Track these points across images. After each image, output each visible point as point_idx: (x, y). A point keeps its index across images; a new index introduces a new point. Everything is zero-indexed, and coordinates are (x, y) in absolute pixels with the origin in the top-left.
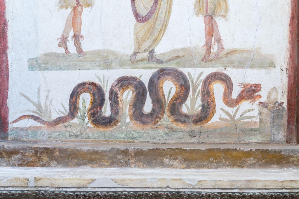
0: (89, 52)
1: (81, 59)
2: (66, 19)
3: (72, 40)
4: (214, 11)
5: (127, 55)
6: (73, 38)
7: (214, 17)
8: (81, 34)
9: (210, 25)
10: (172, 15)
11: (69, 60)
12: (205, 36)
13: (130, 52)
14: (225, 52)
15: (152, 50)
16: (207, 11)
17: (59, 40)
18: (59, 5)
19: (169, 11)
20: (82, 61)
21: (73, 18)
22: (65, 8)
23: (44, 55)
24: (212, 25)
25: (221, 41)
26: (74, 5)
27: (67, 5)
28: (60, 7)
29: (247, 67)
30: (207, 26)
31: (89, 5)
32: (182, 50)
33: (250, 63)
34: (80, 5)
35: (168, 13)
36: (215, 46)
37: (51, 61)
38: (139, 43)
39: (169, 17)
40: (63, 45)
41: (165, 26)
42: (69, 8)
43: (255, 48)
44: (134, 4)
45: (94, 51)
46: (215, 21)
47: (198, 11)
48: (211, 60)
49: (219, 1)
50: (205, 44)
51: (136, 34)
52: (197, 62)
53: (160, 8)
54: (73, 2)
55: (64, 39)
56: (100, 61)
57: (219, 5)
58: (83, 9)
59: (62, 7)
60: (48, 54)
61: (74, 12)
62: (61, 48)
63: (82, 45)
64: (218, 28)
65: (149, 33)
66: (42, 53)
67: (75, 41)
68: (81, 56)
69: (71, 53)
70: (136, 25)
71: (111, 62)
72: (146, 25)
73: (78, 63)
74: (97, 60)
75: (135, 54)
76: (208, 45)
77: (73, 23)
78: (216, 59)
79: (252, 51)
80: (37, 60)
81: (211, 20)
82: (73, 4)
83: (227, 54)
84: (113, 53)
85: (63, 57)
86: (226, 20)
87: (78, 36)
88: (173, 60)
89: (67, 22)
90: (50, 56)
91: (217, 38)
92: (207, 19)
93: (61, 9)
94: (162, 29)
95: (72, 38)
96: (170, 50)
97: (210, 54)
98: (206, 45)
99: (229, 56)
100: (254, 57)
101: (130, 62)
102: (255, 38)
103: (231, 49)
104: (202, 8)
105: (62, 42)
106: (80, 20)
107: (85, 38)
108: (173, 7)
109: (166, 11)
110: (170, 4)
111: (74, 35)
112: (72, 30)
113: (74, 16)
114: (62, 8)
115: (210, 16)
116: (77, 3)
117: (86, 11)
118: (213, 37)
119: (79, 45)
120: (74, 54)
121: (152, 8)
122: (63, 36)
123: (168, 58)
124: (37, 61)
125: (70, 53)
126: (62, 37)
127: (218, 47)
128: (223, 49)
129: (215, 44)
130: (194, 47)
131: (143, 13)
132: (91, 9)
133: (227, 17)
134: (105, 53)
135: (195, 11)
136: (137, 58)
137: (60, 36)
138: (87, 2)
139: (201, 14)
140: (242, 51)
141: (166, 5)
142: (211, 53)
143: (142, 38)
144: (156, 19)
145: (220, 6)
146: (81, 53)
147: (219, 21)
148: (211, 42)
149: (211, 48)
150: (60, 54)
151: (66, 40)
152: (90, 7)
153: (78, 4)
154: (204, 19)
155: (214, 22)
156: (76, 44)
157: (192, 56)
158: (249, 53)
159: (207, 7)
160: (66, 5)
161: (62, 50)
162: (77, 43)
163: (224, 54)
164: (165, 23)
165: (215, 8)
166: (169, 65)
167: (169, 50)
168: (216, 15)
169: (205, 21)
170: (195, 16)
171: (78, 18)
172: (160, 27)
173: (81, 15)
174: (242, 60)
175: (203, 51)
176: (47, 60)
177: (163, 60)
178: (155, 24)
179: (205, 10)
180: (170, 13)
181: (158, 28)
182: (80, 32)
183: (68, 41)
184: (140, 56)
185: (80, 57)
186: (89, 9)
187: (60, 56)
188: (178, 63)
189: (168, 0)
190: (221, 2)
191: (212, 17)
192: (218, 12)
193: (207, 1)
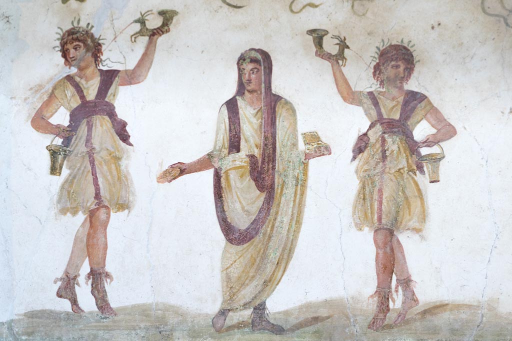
0: (124, 309)
1: (105, 324)
2: (74, 237)
3: (87, 283)
4: (396, 220)
5: (207, 315)
6: (89, 279)
7: (395, 233)
8: (106, 270)
9: (388, 249)
10: (304, 228)
11: (81, 326)
12: (376, 274)
13: (213, 308)
14: (419, 308)
15: (260, 305)
16: (380, 219)
17: (59, 283)
18: (59, 205)
19: (297, 220)
20: (107, 329)
21: (89, 234)
22: (71, 213)
23: (25, 315)
24: (392, 250)
25: (412, 284)
26: (91, 205)
27: (75, 206)
28: (60, 210)
30: (381, 252)
31: (123, 206)
32: (327, 303)
33: (475, 332)
34: (102, 207)
35: (296, 224)
36: (397, 295)
37: (42, 329)
38: (232, 288)
39: (297, 231)
40: (66, 293)
41: (288, 252)
42: (80, 213)
43: (486, 299)
44: (222, 203)
45: (133, 307)
46: (398, 241)
47: (362, 219)
48: (390, 327)
49: (407, 198)
50: (376, 291)
51: (225, 269)
52: (358, 330)
53: (277, 213)
54: (88, 201)
55: (69, 281)
56: (147, 329)
57: (406, 206)
58: (110, 215)
59: (64, 211)
60: (34, 313)
61: (91, 222)
62: (62, 299)
63: (108, 294)
64: (404, 256)
65: (255, 267)
66: (23, 312)
67: (92, 285)
68: (106, 318)
69: (85, 311)
70: (225, 251)
71: (171, 330)
72: (249, 250)
73: (101, 333)
74: (142, 325)
75: (223, 313)
76: (382, 294)
77: (88, 246)
78: (399, 323)
79: (479, 306)
80: (11, 326)
81: (389, 238)
82: (89, 204)
83: (425, 313)
84: (176, 311)
85: (68, 319)
86: (422, 238)
87: (100, 274)
88: (307, 326)
89: (75, 243)
90: (40, 318)
91: (402, 278)
92: (381, 237)
93: (63, 216)
94: (283, 258)
95: (86, 279)
96: (300, 304)
97: (386, 313)
98: (377, 294)
99: (428, 317)
100: (484, 318)
101: (213, 330)
102: (486, 278)
103: (432, 301)
104: (369, 211)
105: (66, 288)
106: (103, 239)
107: (114, 279)
108: (306, 209)
109: (291, 220)
110: (299, 204)
111: (91, 271)
112: (87, 261)
113: (92, 231)
114: (65, 214)
115: (386, 229)
116: (96, 201)
117: (117, 219)
118: (394, 276)
119: (102, 295)
120: (91, 313)
121: (260, 212)
122: (67, 273)
123: (295, 322)
124: (10, 328)
125: (83, 311)
126: (64, 276)
127: (405, 298)
128: (416, 301)
129: (397, 291)
130: (353, 298)
131: (241, 222)
132: (128, 216)
133: (424, 233)
134: (159, 312)
135: (354, 220)
136: (229, 322)
137: (60, 274)
138: (118, 199)
139: (367, 226)
140: (458, 307)
141: (291, 205)
142: (388, 310)
143: (239, 278)
144: (270, 237)
145: (409, 208)
146: (106, 310)
147: (405, 239)
148: (390, 288)
149: (388, 299)
150: (61, 313)
151: (74, 284)
152: (126, 211)
153: (98, 204)
154: (374, 236)
155: (396, 243)
156: (96, 292)
157: (348, 318)
158: (473, 311)
159: (380, 209)
160: (72, 206)
161: (65, 305)
162: (98, 290)
163: (417, 314)
164: (289, 245)
165: (398, 212)
166: (298, 337)
167: (298, 304)
168: (402, 227)
169: (375, 241)
171: (100, 235)
172: (278, 254)
173: (105, 229)
174: (457, 326)
175: (371, 306)
176: (33, 326)
177: (284, 326)
178: (266, 248)
179: (376, 217)
180: (299, 223)
181: (273, 255)
182: (105, 266)
183: (78, 284)
184: (234, 318)
185: (105, 320)
186: (123, 214)
187: (60, 318)
188: (315, 332)
189: (295, 196)
190: (412, 200)
191: (391, 233)
192: (404, 222)
193: (381, 197)
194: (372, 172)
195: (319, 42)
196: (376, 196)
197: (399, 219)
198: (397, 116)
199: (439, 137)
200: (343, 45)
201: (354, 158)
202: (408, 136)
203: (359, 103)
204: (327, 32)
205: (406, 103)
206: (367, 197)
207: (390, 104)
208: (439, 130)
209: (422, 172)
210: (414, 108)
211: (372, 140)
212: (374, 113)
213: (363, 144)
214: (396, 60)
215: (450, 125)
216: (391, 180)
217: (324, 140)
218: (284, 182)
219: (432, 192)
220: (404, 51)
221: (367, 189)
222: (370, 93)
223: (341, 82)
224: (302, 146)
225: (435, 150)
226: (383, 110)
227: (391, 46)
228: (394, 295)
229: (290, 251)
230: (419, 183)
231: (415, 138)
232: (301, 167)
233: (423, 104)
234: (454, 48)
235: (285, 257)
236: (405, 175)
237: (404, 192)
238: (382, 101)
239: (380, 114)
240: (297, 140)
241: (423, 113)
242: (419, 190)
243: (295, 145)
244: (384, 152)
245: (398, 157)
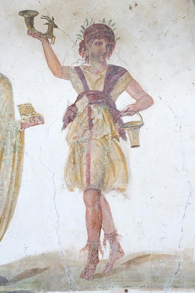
4: (103, 181)
7: (102, 193)
9: (96, 207)
10: (22, 190)
12: (86, 229)
14: (125, 259)
16: (88, 181)
19: (16, 183)
24: (100, 208)
25: (118, 237)
29: (168, 287)
30: (90, 210)
32: (44, 256)
33: (173, 279)
35: (15, 186)
36: (105, 248)
39: (16, 193)
43: (183, 249)
46: (105, 200)
47: (73, 181)
48: (100, 276)
49: (112, 161)
50: (87, 245)
52: (72, 279)
57: (111, 169)
64: (110, 213)
76: (92, 247)
78: (107, 272)
79: (176, 256)
81: (97, 198)
83: (130, 262)
86: (126, 196)
88: (27, 277)
91: (109, 233)
92: (90, 196)
94: (4, 217)
96: (21, 258)
97: (96, 264)
98: (88, 247)
99: (133, 266)
100: (181, 267)
102: (182, 231)
103: (135, 252)
104: (79, 174)
108: (23, 173)
109: (10, 183)
110: (18, 169)
115: (94, 189)
118: (102, 231)
123: (17, 274)
127: (112, 250)
128: (122, 253)
129: (105, 244)
130: (66, 251)
133: (127, 192)
135: (66, 182)
139: (78, 187)
140: (158, 257)
141: (10, 170)
142: (98, 261)
145: (114, 171)
147: (111, 198)
148: (99, 241)
149: (97, 251)
154: (84, 196)
155: (103, 202)
157: (63, 269)
158: (171, 261)
159: (88, 172)
163: (123, 264)
164: (9, 205)
165: (104, 174)
166: (20, 287)
167: (19, 258)
168: (108, 187)
169: (85, 201)
170: (66, 190)
174: (157, 274)
175: (83, 258)
177: (7, 278)
179: (85, 179)
180: (17, 185)
188: (35, 282)
189: (14, 162)
190: (116, 163)
191: (99, 193)
192: (109, 183)
193: (89, 161)
194: (81, 139)
195: (30, 22)
196: (84, 161)
197: (105, 181)
198: (101, 89)
199: (138, 106)
200: (52, 25)
201: (65, 127)
202: (111, 106)
203: (68, 77)
204: (37, 13)
205: (108, 77)
206: (77, 161)
207: (95, 78)
208: (138, 101)
209: (125, 138)
210: (116, 81)
211: (80, 110)
212: (81, 86)
213: (72, 114)
214: (99, 37)
215: (148, 95)
216: (97, 145)
217: (38, 110)
218: (3, 149)
219: (132, 154)
220: (106, 29)
221: (77, 154)
222: (77, 68)
223: (51, 58)
224: (18, 117)
225: (135, 118)
226: (89, 84)
227: (94, 25)
228: (103, 248)
229: (10, 210)
230: (122, 148)
231: (117, 108)
232: (18, 135)
233: (124, 77)
234: (149, 26)
235: (7, 216)
236: (110, 141)
237: (108, 156)
238: (87, 74)
239: (86, 87)
240: (14, 111)
241: (124, 85)
242: (122, 154)
243: (12, 116)
244: (91, 120)
245: (103, 125)
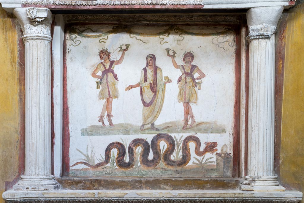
0: (116, 125)
3: (106, 118)
4: (189, 100)
5: (139, 126)
7: (189, 103)
8: (112, 114)
9: (187, 108)
11: (105, 129)
12: (184, 114)
14: (196, 124)
15: (153, 123)
16: (185, 100)
17: (99, 118)
18: (99, 97)
19: (163, 100)
20: (112, 130)
21: (107, 105)
23: (90, 126)
24: (188, 108)
25: (194, 117)
26: (107, 97)
29: (209, 133)
30: (185, 109)
31: (116, 97)
32: (171, 123)
33: (211, 130)
34: (111, 97)
37: (94, 130)
38: (145, 119)
39: (163, 103)
41: (160, 108)
42: (105, 99)
43: (214, 121)
44: (142, 95)
45: (119, 124)
46: (190, 105)
47: (180, 100)
48: (188, 129)
50: (184, 119)
51: (144, 114)
52: (179, 130)
53: (157, 98)
55: (102, 117)
56: (123, 130)
58: (112, 100)
59: (100, 99)
60: (92, 126)
61: (107, 101)
62: (100, 122)
63: (112, 121)
64: (191, 110)
65: (152, 113)
66: (89, 126)
67: (108, 118)
70: (143, 109)
71: (129, 130)
72: (150, 108)
73: (110, 131)
74: (121, 129)
75: (143, 125)
76: (186, 120)
77: (107, 108)
78: (190, 128)
79: (212, 123)
81: (187, 105)
83: (197, 125)
84: (131, 125)
85: (101, 128)
86: (196, 104)
87: (110, 115)
88: (166, 129)
89: (103, 107)
90: (94, 127)
91: (191, 116)
92: (185, 104)
96: (164, 123)
99: (198, 126)
100: (213, 126)
101: (140, 130)
102: (214, 115)
103: (199, 122)
104: (182, 97)
105: (101, 119)
106: (111, 106)
109: (161, 100)
110: (163, 96)
111: (108, 115)
112: (106, 112)
114: (101, 99)
115: (187, 102)
117: (114, 100)
118: (189, 115)
120: (108, 126)
121: (153, 98)
122: (101, 115)
123: (162, 128)
124: (86, 130)
125: (105, 125)
127: (192, 121)
128: (195, 122)
129: (190, 119)
130: (178, 121)
131: (148, 101)
134: (126, 125)
135: (178, 100)
136: (144, 128)
137: (99, 115)
138: (115, 95)
139: (182, 102)
140: (206, 123)
141: (161, 96)
142: (187, 124)
143: (147, 116)
144: (155, 105)
145: (193, 97)
146: (112, 125)
147: (192, 105)
148: (188, 118)
150: (99, 126)
152: (117, 98)
153: (109, 97)
154: (183, 104)
156: (109, 120)
157: (177, 127)
158: (210, 124)
159: (185, 97)
160: (102, 97)
161: (101, 124)
165: (190, 98)
166: (163, 132)
168: (191, 102)
169: (184, 106)
170: (178, 102)
172: (158, 109)
173: (111, 103)
174: (206, 129)
175: (183, 123)
176: (92, 130)
178: (154, 108)
179: (184, 99)
180: (163, 101)
181: (156, 110)
183: (104, 118)
184: (146, 127)
188: (168, 130)
189: (162, 94)
190: (193, 94)
192: (191, 100)
193: (185, 93)
194: (183, 87)
195: (168, 52)
196: (184, 94)
197: (190, 100)
198: (189, 72)
199: (201, 77)
200: (175, 53)
201: (178, 83)
202: (192, 77)
203: (179, 68)
204: (170, 49)
205: (192, 68)
206: (181, 94)
207: (187, 68)
208: (201, 75)
209: (196, 87)
210: (194, 69)
211: (183, 78)
212: (183, 71)
213: (180, 79)
214: (189, 56)
215: (204, 74)
216: (188, 89)
218: (159, 90)
219: (199, 92)
220: (191, 54)
221: (181, 91)
222: (182, 66)
223: (174, 63)
224: (164, 80)
225: (200, 81)
226: (186, 70)
227: (188, 53)
228: (189, 120)
229: (161, 108)
230: (195, 90)
232: (164, 86)
233: (196, 68)
234: (204, 53)
235: (160, 110)
236: (192, 88)
237: (191, 92)
238: (185, 67)
239: (185, 71)
240: (163, 79)
241: (196, 71)
242: (195, 92)
243: (162, 80)
244: (186, 81)
245: (190, 83)
